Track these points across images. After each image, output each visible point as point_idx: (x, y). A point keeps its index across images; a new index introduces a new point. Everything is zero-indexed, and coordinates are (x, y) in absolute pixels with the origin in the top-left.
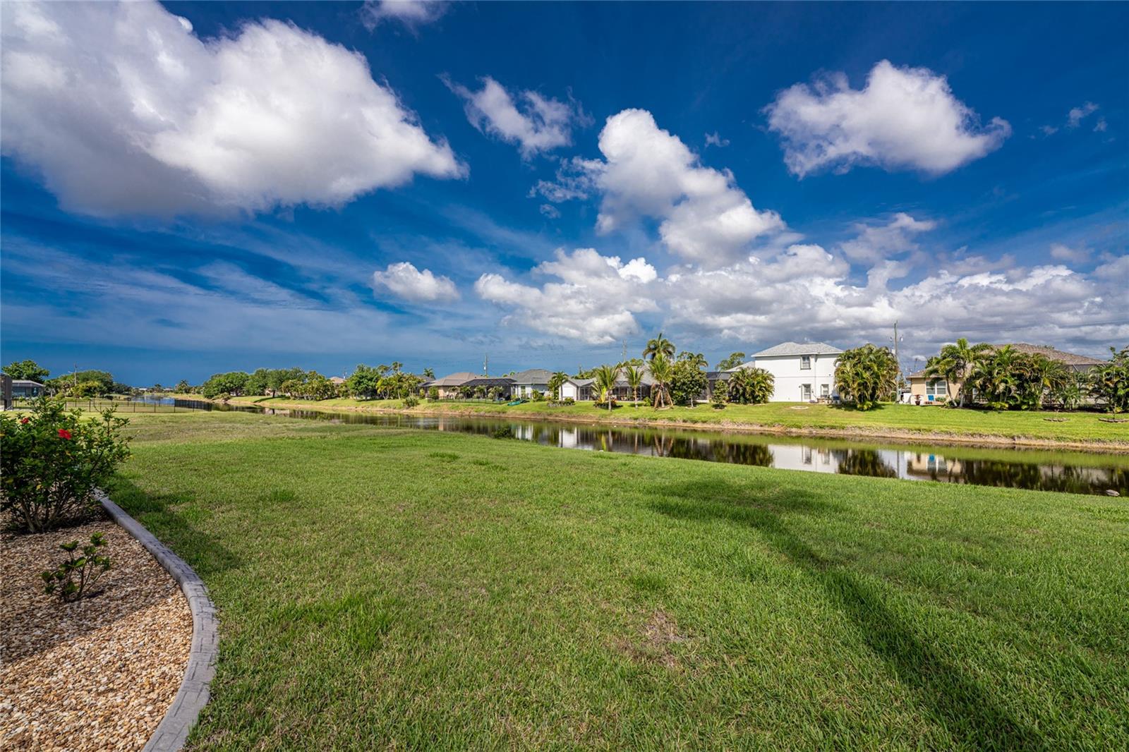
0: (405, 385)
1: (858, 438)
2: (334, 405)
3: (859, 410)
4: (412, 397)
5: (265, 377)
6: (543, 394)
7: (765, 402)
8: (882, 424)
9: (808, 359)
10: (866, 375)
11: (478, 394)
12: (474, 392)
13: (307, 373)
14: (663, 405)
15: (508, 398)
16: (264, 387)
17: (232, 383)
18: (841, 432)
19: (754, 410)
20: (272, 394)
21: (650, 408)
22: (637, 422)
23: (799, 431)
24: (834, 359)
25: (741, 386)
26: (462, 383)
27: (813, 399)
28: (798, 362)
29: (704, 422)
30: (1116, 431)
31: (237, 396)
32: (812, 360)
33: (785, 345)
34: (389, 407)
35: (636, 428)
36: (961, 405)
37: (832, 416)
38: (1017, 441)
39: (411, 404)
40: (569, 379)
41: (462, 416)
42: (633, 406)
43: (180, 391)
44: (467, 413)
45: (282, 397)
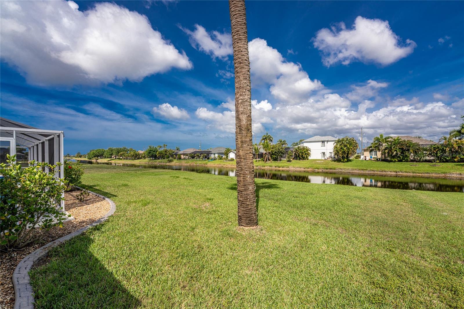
0: (168, 154)
1: (340, 173)
2: (140, 162)
3: (342, 162)
4: (171, 158)
5: (112, 151)
6: (222, 157)
7: (307, 159)
8: (349, 168)
9: (324, 142)
10: (345, 148)
11: (197, 157)
12: (195, 156)
13: (129, 149)
14: (268, 161)
15: (208, 159)
16: (112, 155)
17: (99, 153)
18: (334, 171)
19: (302, 162)
20: (115, 157)
21: (263, 162)
22: (257, 167)
23: (318, 170)
24: (333, 142)
25: (298, 153)
26: (190, 152)
27: (326, 158)
28: (320, 143)
29: (283, 167)
30: (434, 169)
31: (101, 158)
32: (326, 143)
33: (316, 137)
34: (162, 162)
35: (257, 169)
36: (381, 160)
37: (331, 164)
38: (398, 174)
39: (170, 161)
40: (232, 151)
41: (190, 165)
42: (257, 161)
43: (77, 157)
44: (192, 164)
45: (119, 159)
